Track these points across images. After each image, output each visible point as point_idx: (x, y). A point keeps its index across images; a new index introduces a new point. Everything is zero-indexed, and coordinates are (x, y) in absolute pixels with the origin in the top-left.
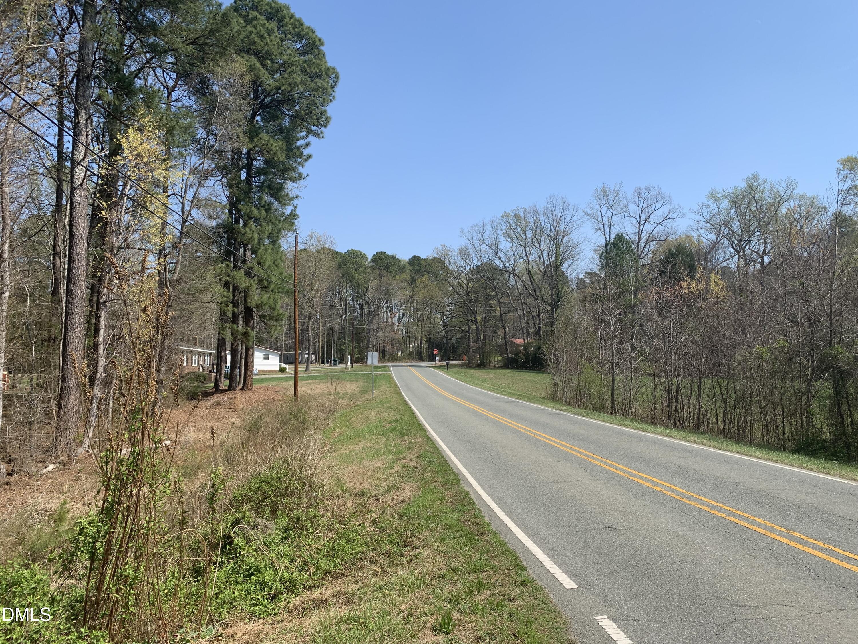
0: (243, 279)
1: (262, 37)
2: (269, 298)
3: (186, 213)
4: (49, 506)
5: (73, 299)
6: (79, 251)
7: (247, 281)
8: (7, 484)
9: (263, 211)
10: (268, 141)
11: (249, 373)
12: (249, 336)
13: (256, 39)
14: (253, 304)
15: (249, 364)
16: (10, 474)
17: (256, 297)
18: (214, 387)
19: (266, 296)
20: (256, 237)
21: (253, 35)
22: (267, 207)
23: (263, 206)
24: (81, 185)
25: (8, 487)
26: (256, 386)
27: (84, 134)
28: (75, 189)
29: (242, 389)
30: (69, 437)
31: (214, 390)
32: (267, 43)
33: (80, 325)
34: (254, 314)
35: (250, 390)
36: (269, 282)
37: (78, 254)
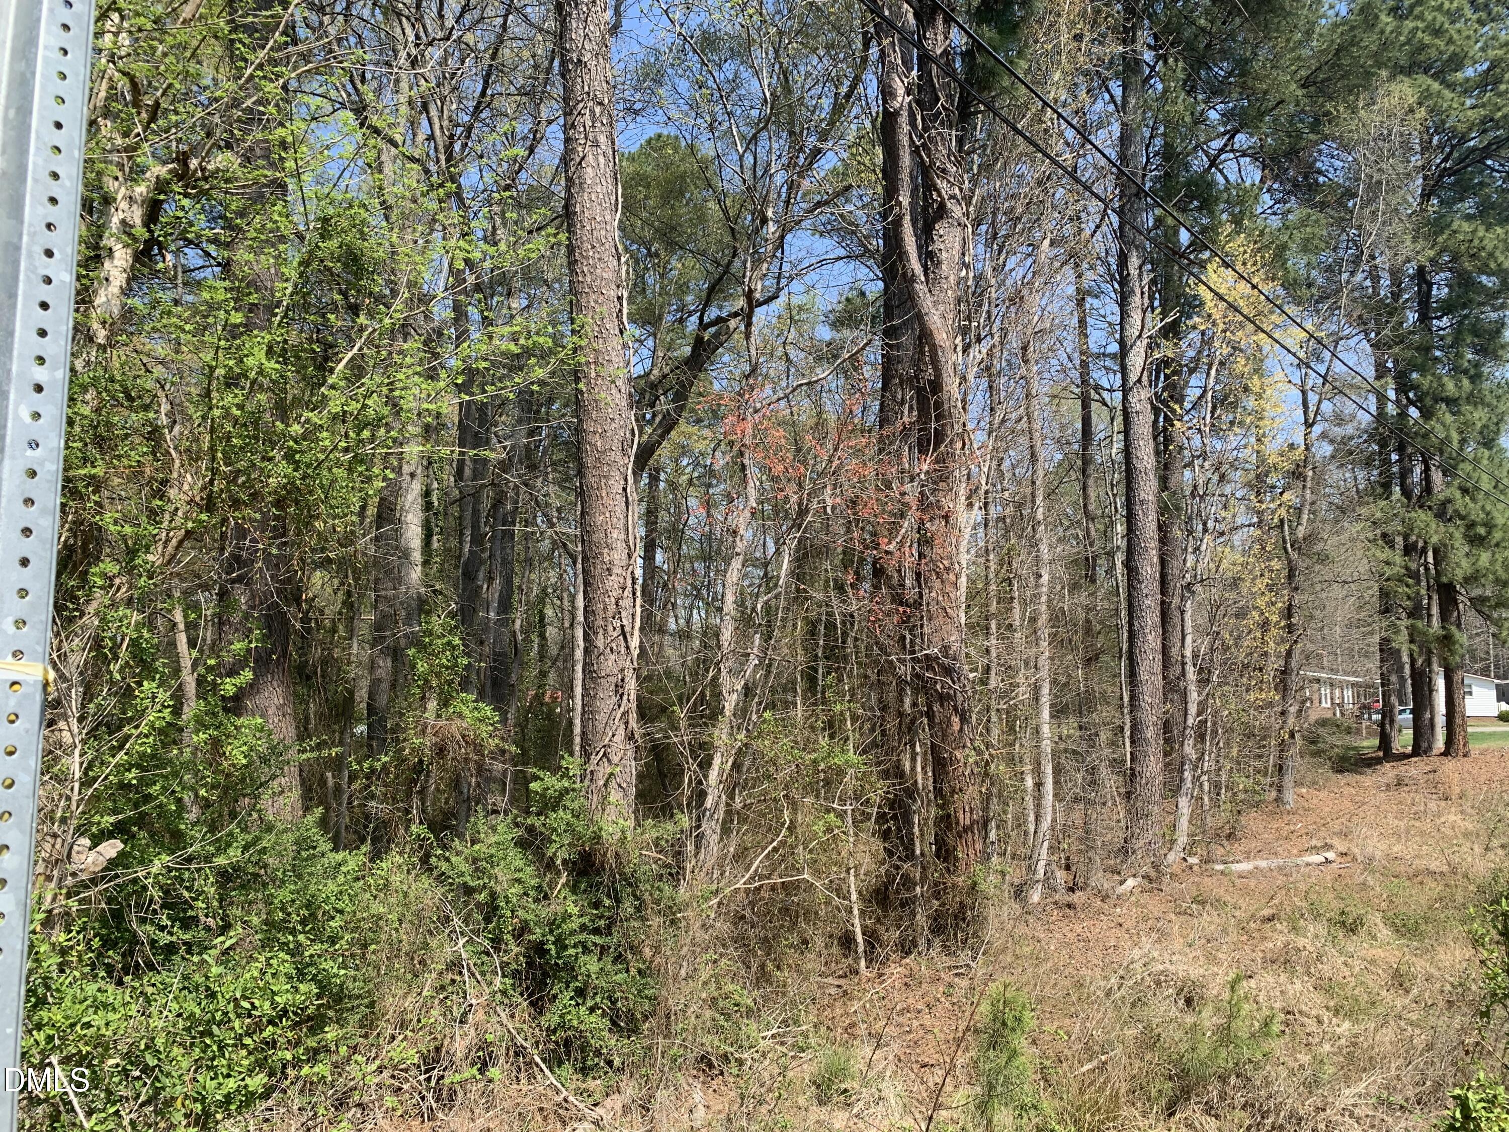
0: (1434, 526)
1: (1437, 32)
2: (1493, 562)
3: (1312, 408)
4: (1172, 968)
5: (1140, 582)
6: (1143, 496)
7: (1442, 529)
8: (1069, 906)
9: (1466, 382)
10: (1474, 232)
11: (1458, 721)
12: (1454, 643)
13: (1427, 39)
14: (1459, 574)
15: (1457, 702)
16: (1071, 890)
17: (1464, 563)
18: (1379, 748)
19: (1485, 558)
20: (1455, 436)
21: (1420, 34)
22: (1472, 372)
23: (1465, 372)
24: (1139, 381)
25: (1072, 913)
26: (1475, 747)
27: (1138, 291)
28: (1131, 389)
29: (1446, 754)
30: (1151, 832)
31: (1381, 754)
32: (1451, 38)
33: (1154, 628)
34: (1460, 598)
35: (1465, 756)
36: (1490, 526)
37: (1142, 502)
